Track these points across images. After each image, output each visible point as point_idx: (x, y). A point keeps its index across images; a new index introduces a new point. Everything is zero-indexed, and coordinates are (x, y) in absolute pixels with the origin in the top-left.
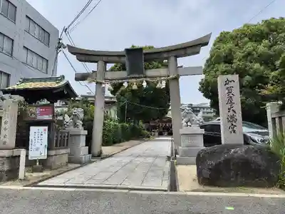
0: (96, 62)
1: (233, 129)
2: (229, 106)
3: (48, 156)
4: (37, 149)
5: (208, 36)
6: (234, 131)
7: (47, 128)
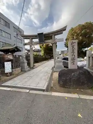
0: (29, 39)
1: (73, 63)
2: (72, 54)
3: (12, 71)
4: (8, 69)
5: (66, 27)
6: (74, 64)
7: (10, 62)
